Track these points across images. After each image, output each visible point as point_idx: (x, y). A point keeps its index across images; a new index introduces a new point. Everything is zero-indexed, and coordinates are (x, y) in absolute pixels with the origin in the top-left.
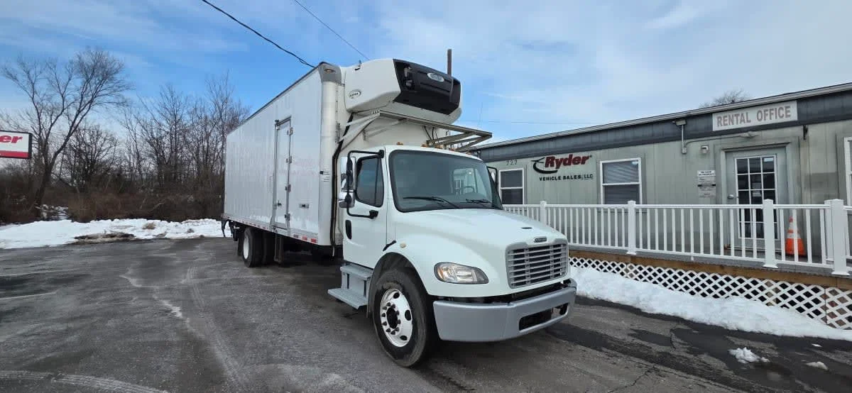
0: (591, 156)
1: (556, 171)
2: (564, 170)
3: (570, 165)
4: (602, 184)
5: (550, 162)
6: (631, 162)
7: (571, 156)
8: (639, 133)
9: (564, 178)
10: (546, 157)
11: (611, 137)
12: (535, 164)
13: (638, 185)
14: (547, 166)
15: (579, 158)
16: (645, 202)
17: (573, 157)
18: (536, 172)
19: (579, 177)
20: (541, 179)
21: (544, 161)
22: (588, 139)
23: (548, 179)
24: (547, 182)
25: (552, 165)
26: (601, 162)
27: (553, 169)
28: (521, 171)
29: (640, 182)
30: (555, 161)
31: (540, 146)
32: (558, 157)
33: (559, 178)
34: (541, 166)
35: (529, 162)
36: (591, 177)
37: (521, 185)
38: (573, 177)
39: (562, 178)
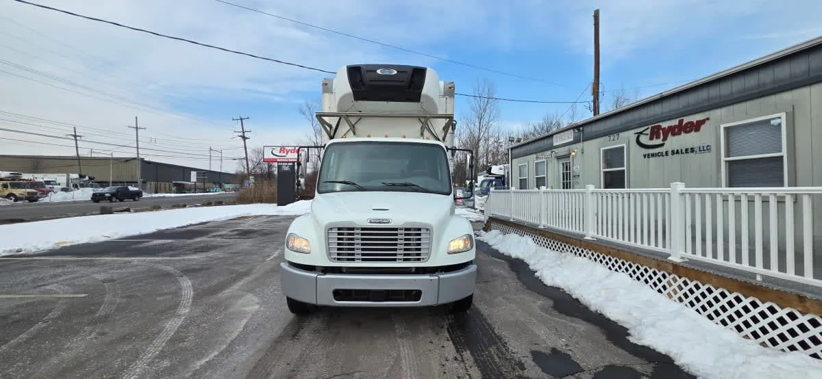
0: (708, 119)
1: (662, 145)
2: (673, 142)
3: (680, 134)
4: (723, 158)
5: (655, 133)
6: (768, 121)
7: (681, 122)
8: (783, 71)
9: (673, 153)
10: (650, 126)
11: (737, 85)
12: (638, 138)
13: (782, 157)
14: (651, 138)
15: (691, 123)
16: (793, 183)
17: (684, 123)
18: (638, 147)
19: (692, 150)
20: (645, 156)
21: (648, 132)
22: (703, 94)
23: (653, 155)
24: (652, 159)
25: (658, 137)
26: (722, 126)
27: (659, 142)
28: (623, 148)
29: (784, 153)
30: (661, 131)
31: (644, 113)
32: (665, 125)
33: (667, 153)
34: (645, 140)
35: (631, 135)
36: (708, 149)
37: (623, 166)
38: (684, 151)
39: (670, 153)
